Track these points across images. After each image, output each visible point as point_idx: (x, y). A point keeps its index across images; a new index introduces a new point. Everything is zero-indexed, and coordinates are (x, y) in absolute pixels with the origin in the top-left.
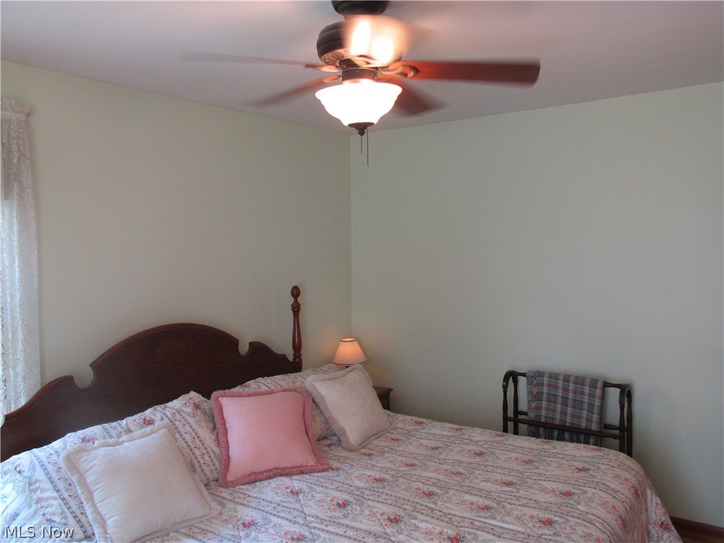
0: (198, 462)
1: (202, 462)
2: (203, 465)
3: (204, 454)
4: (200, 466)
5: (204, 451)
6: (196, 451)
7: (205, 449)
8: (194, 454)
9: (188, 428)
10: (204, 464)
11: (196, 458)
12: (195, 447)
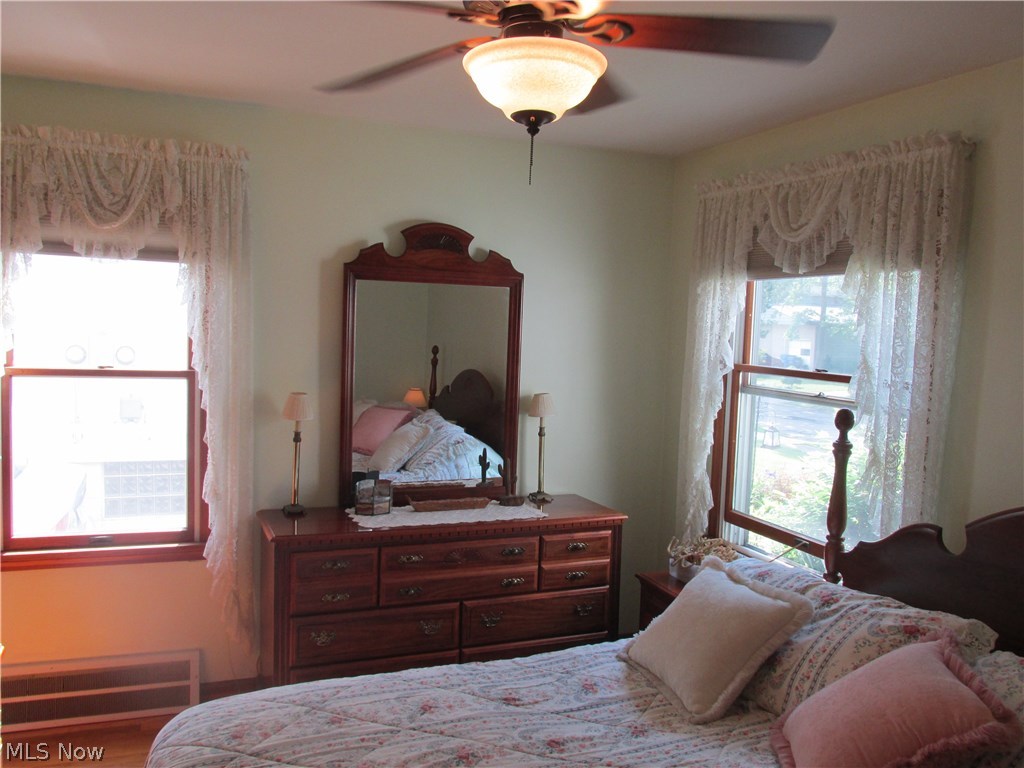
0: (792, 679)
1: (796, 683)
2: (793, 688)
3: (808, 678)
4: (790, 686)
5: (812, 675)
6: (806, 664)
7: (818, 674)
8: (799, 666)
9: (838, 637)
10: (797, 688)
11: (796, 672)
12: (810, 661)
